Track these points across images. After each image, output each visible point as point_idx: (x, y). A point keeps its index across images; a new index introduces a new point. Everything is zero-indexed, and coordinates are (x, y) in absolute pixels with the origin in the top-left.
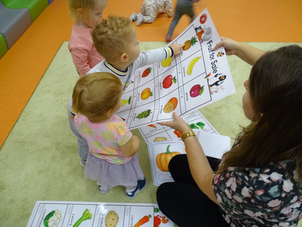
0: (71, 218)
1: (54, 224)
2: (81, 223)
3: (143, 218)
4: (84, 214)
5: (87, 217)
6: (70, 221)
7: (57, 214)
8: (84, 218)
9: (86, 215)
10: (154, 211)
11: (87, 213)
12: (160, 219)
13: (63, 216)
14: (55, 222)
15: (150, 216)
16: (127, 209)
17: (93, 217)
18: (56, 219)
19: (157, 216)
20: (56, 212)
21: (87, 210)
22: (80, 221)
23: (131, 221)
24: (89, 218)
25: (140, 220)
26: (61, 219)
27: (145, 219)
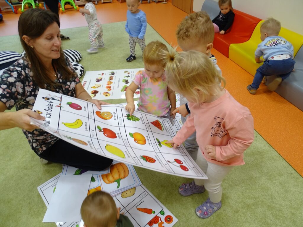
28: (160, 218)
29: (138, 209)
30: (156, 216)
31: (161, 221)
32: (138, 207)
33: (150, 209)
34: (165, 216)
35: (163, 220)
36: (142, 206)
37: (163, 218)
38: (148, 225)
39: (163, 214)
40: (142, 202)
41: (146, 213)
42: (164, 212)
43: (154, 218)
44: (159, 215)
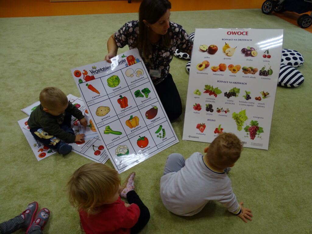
0: (115, 140)
1: (124, 148)
2: (115, 131)
3: (91, 90)
4: (108, 133)
5: (109, 130)
6: (117, 139)
7: (118, 152)
8: (111, 131)
9: (108, 131)
10: (82, 83)
11: (106, 132)
12: (86, 77)
13: (116, 147)
14: (123, 149)
15: (87, 85)
16: (90, 104)
17: (107, 125)
18: (121, 150)
19: (85, 80)
20: (117, 153)
21: (105, 133)
22: (114, 132)
23: (96, 98)
24: (109, 128)
25: (93, 91)
26: (119, 147)
27: (91, 87)
28: (84, 79)
29: (99, 93)
30: (86, 81)
31: (84, 76)
32: (99, 95)
33: (90, 89)
34: (79, 78)
35: (82, 75)
36: (95, 94)
37: (82, 77)
38: (95, 78)
39: (80, 80)
40: (94, 97)
41: (93, 87)
42: (79, 81)
43: (89, 81)
44: (84, 81)
